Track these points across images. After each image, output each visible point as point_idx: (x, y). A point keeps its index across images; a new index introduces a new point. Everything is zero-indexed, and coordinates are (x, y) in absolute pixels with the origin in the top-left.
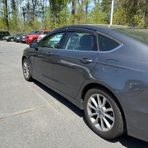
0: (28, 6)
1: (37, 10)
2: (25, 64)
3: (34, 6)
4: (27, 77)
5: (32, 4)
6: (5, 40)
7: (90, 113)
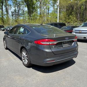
0: (15, 10)
1: (20, 13)
2: (5, 42)
3: (19, 11)
4: (5, 47)
5: (17, 10)
6: (1, 30)
7: (23, 58)
